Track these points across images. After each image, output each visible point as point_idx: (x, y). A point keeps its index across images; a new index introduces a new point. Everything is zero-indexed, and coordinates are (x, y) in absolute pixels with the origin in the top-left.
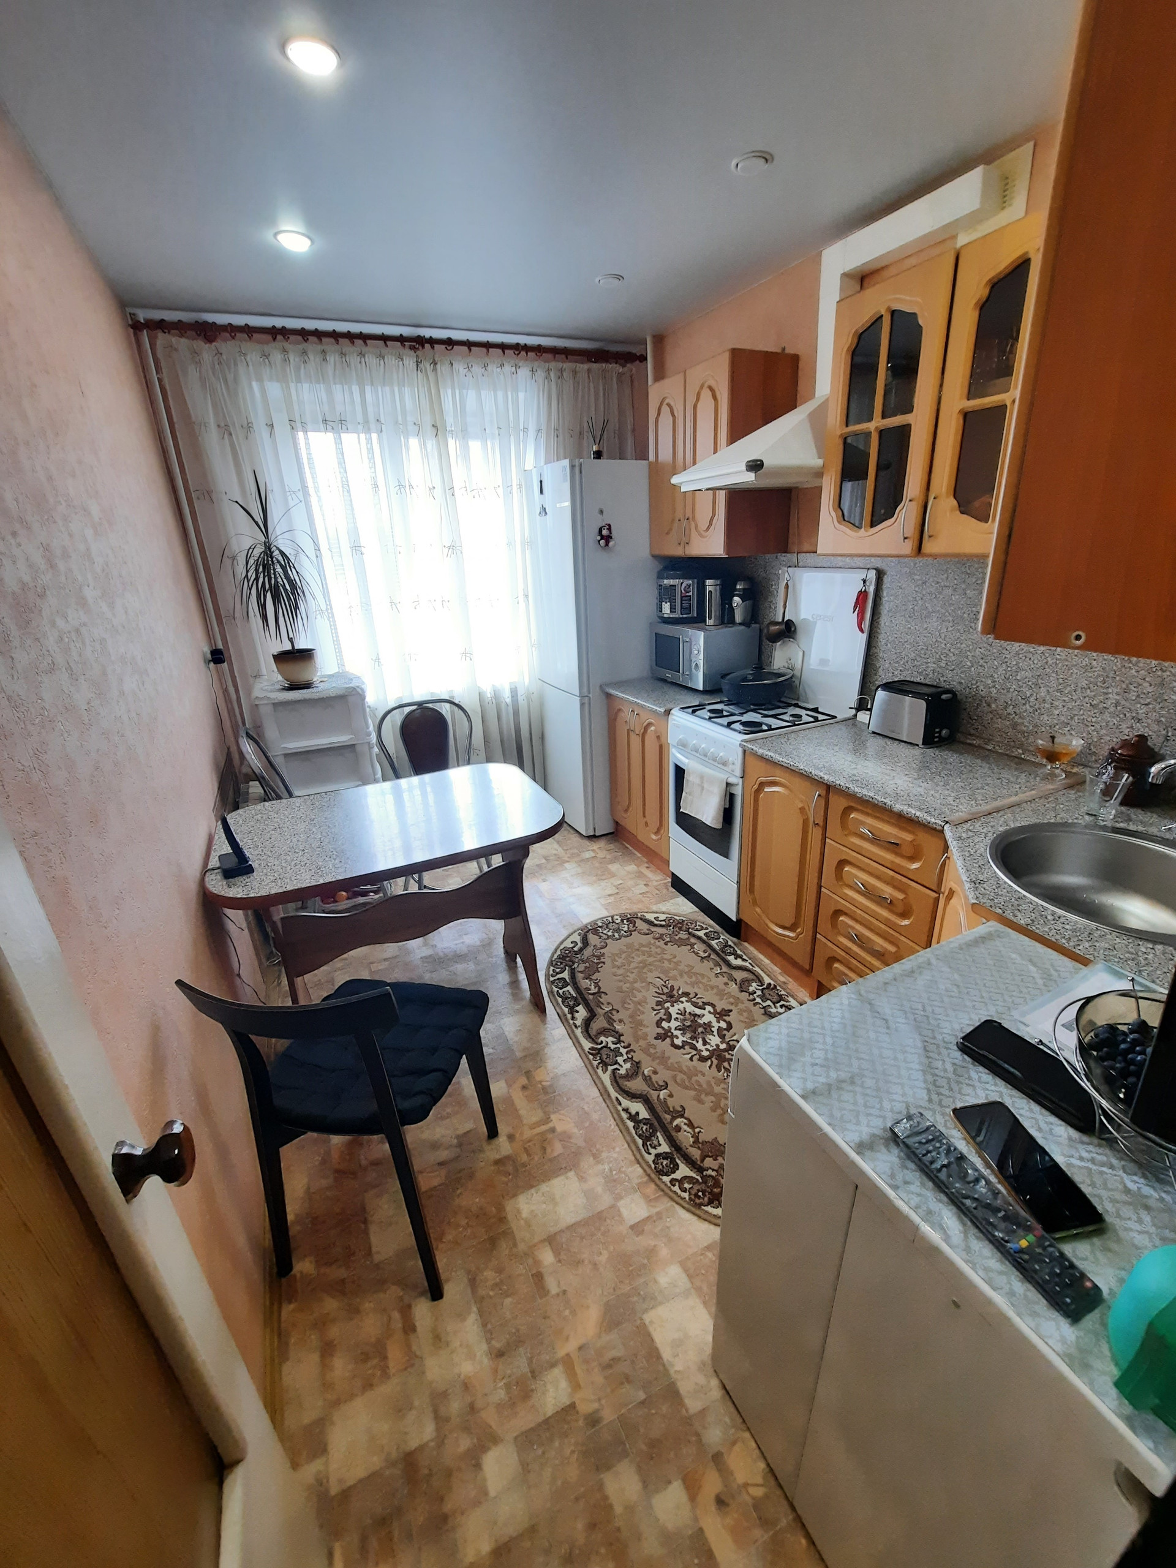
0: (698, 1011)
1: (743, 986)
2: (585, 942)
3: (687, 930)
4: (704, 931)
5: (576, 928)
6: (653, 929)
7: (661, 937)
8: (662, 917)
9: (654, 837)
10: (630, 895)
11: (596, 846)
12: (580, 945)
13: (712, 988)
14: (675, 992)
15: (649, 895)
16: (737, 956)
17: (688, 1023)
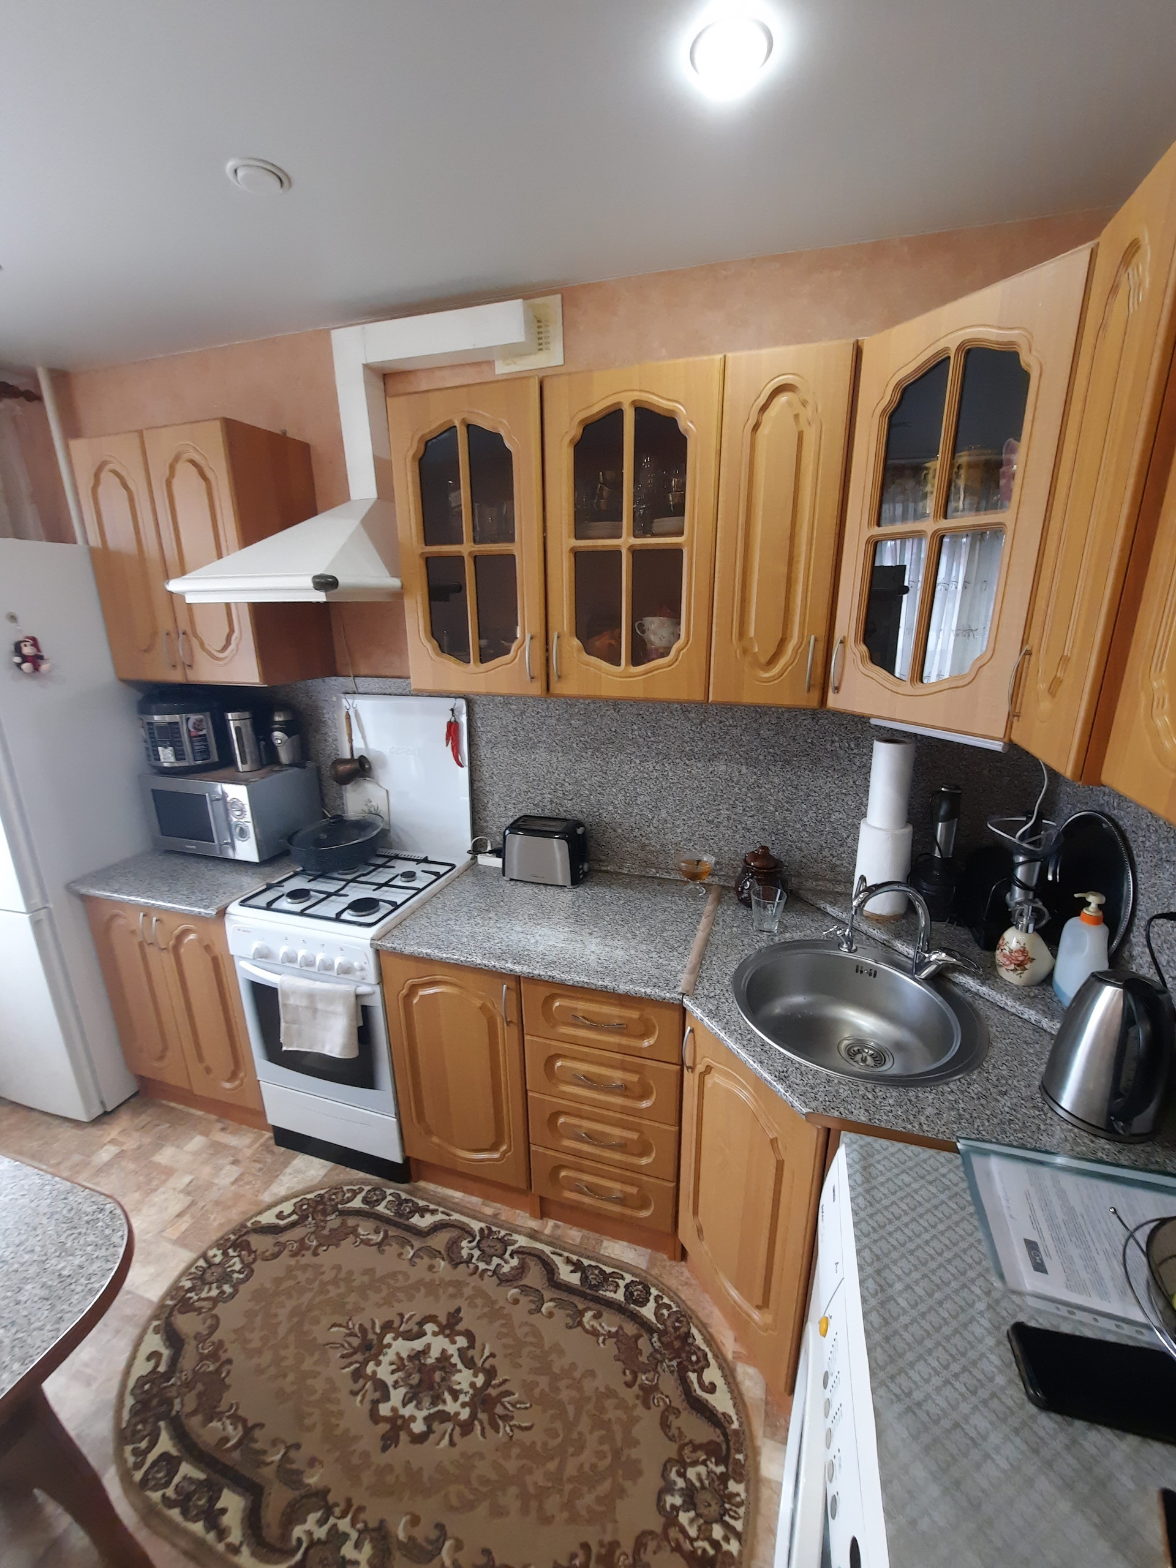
0: (418, 1345)
1: (452, 1255)
2: (174, 1339)
3: (335, 1209)
4: (360, 1197)
5: (142, 1320)
6: (284, 1238)
7: (302, 1246)
8: (287, 1207)
9: (228, 1085)
10: (214, 1195)
11: (113, 1131)
12: (166, 1353)
13: (416, 1286)
14: (371, 1336)
15: (247, 1178)
16: (423, 1211)
17: (415, 1379)
